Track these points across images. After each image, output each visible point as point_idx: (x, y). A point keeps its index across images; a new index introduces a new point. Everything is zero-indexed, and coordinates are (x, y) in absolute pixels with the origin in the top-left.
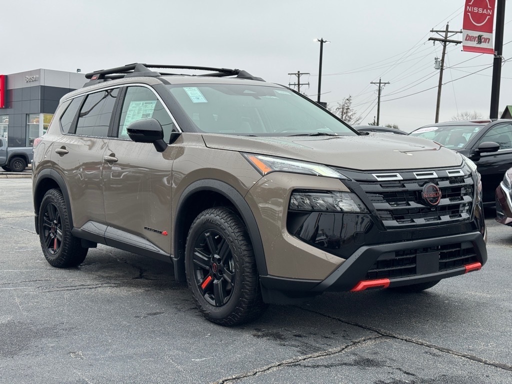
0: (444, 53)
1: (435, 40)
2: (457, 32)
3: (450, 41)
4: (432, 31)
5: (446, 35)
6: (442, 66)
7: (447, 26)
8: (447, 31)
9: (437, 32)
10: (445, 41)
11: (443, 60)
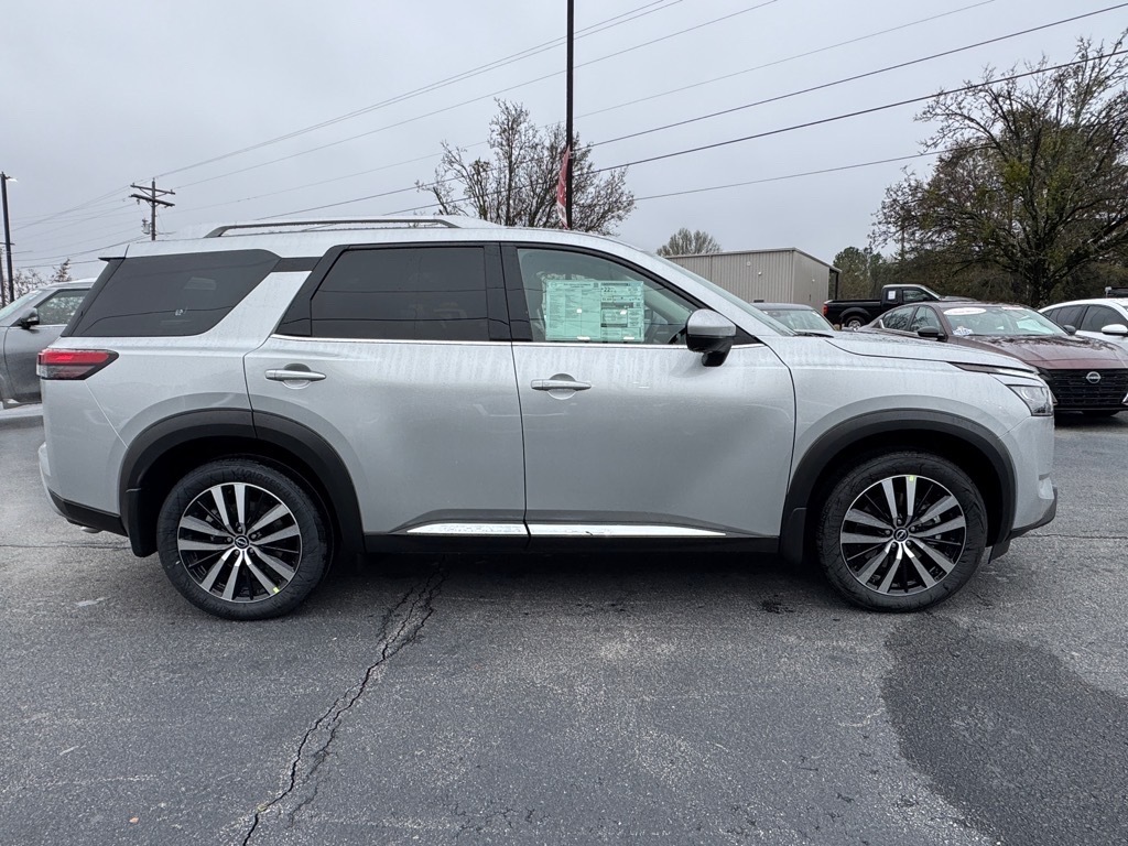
0: (154, 216)
1: (139, 197)
2: (166, 193)
3: (159, 202)
4: (133, 186)
5: (154, 194)
6: (154, 230)
7: (154, 183)
8: (154, 190)
9: (140, 188)
10: (153, 201)
11: (153, 224)
